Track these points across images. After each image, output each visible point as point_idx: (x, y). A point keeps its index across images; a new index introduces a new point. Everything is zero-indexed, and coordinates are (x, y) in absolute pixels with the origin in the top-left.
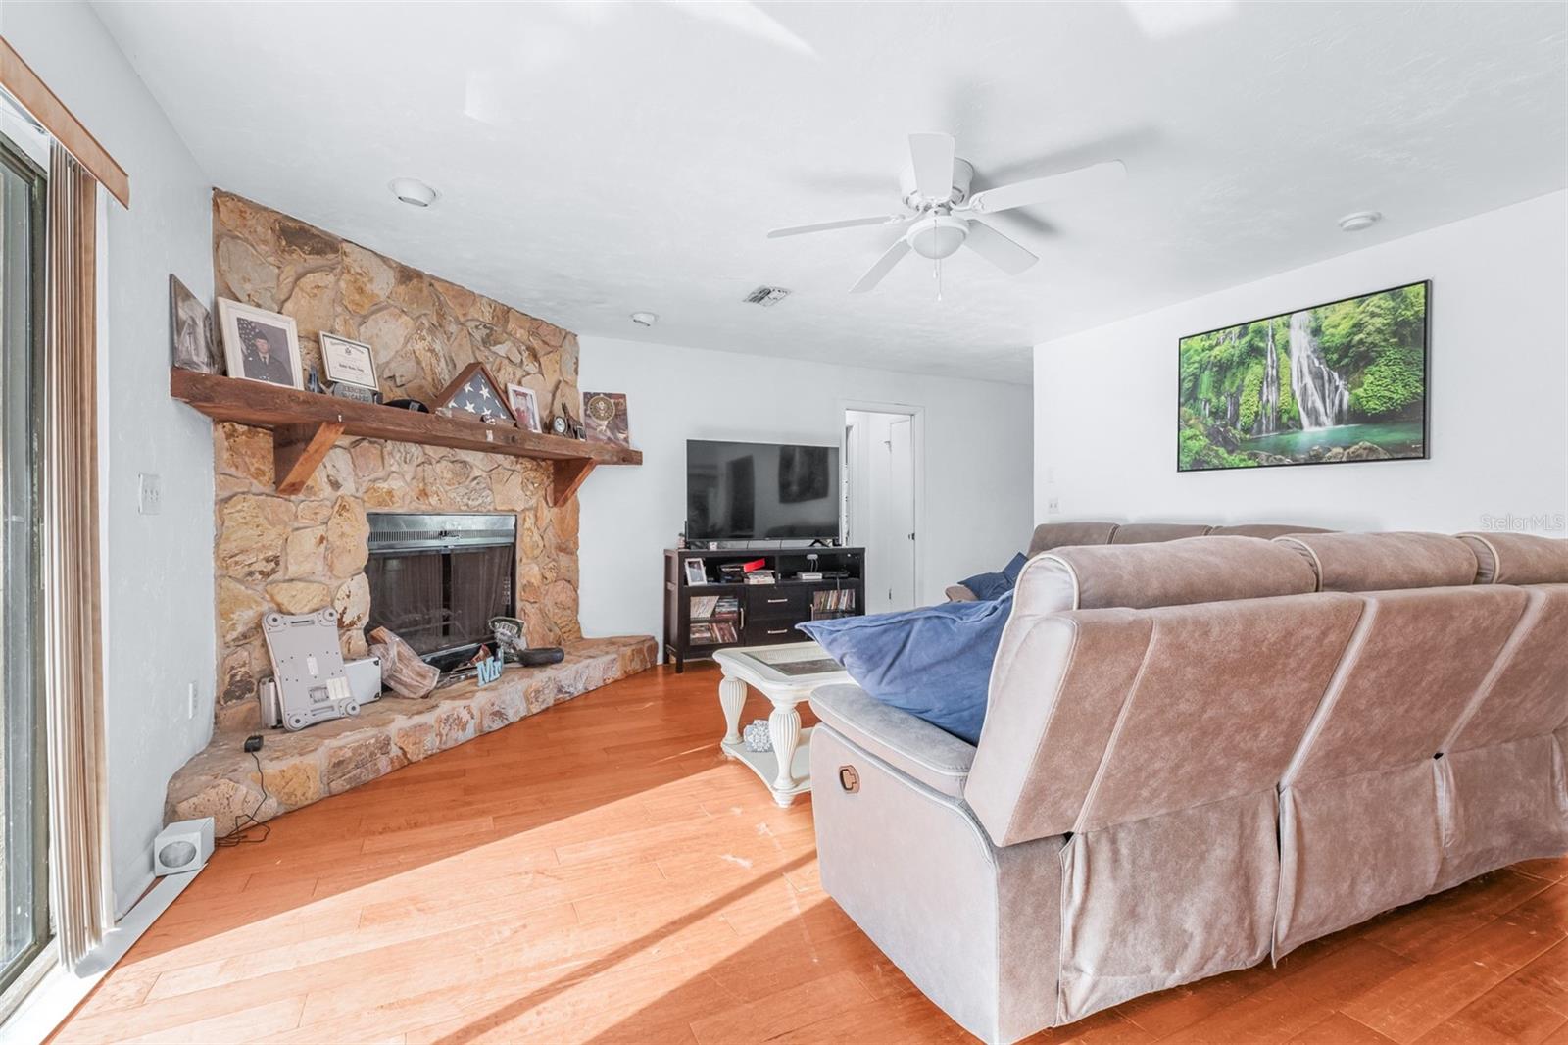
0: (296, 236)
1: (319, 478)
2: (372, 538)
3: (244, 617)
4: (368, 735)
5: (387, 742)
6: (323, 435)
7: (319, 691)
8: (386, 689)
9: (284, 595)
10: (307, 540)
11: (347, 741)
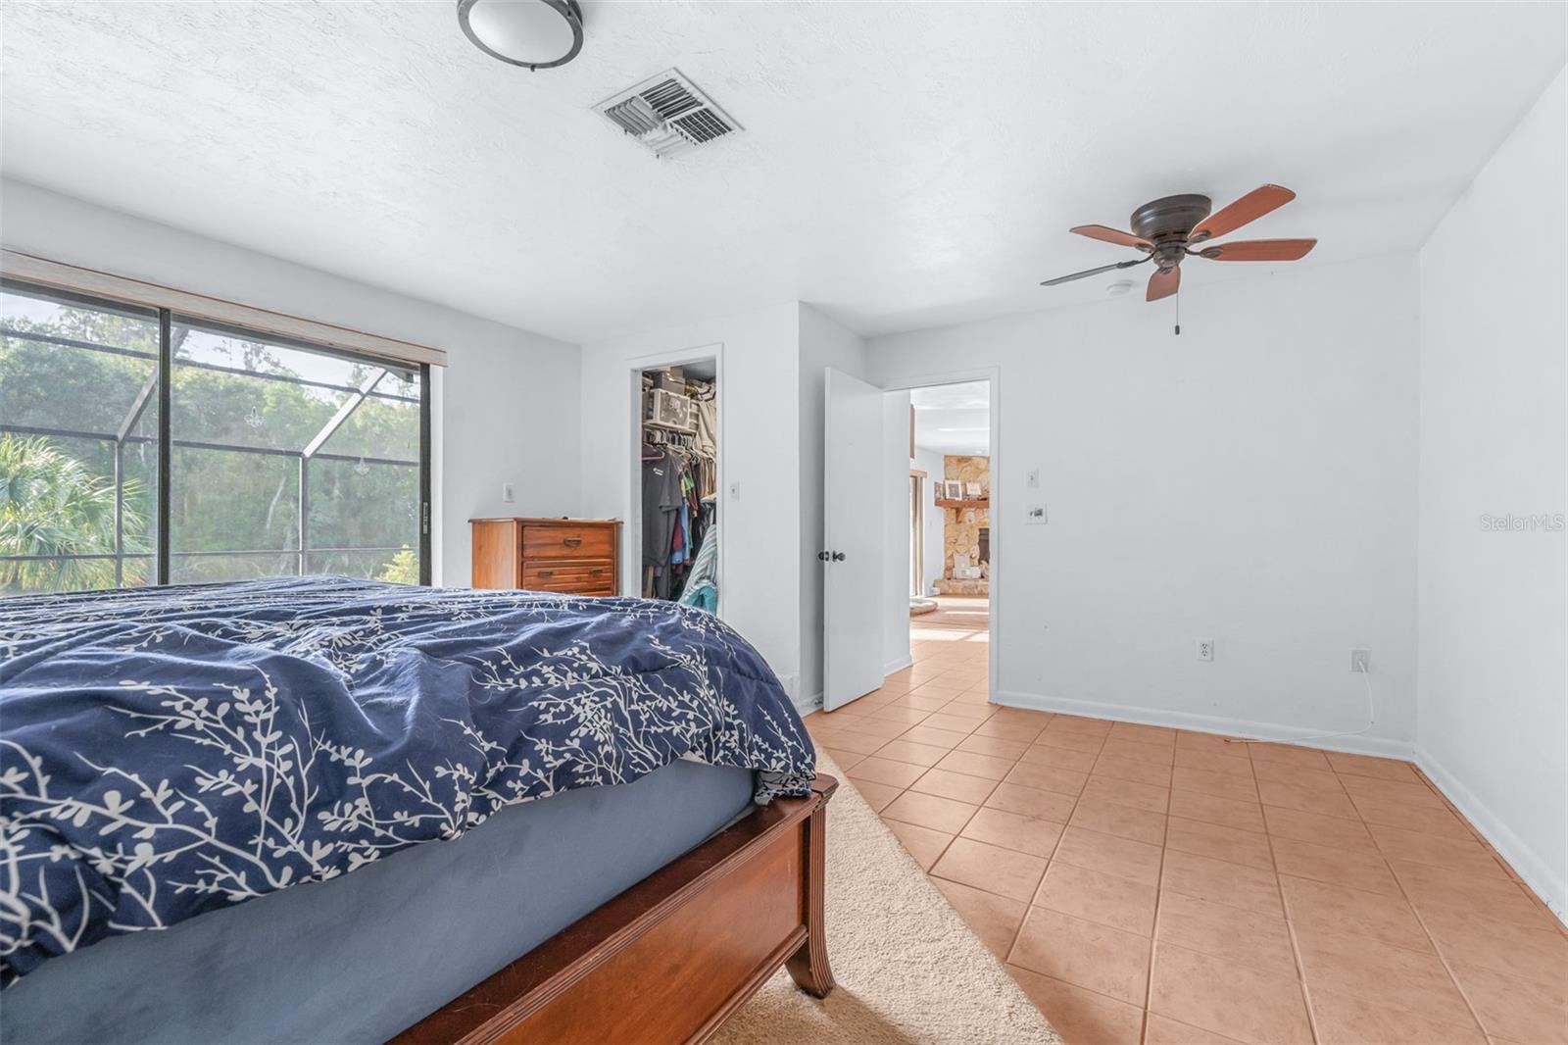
0: (963, 460)
1: (966, 519)
2: (980, 535)
3: (950, 553)
4: (973, 583)
5: (977, 587)
6: (964, 509)
7: (964, 572)
8: (982, 577)
9: (958, 548)
10: (963, 535)
11: (967, 583)
